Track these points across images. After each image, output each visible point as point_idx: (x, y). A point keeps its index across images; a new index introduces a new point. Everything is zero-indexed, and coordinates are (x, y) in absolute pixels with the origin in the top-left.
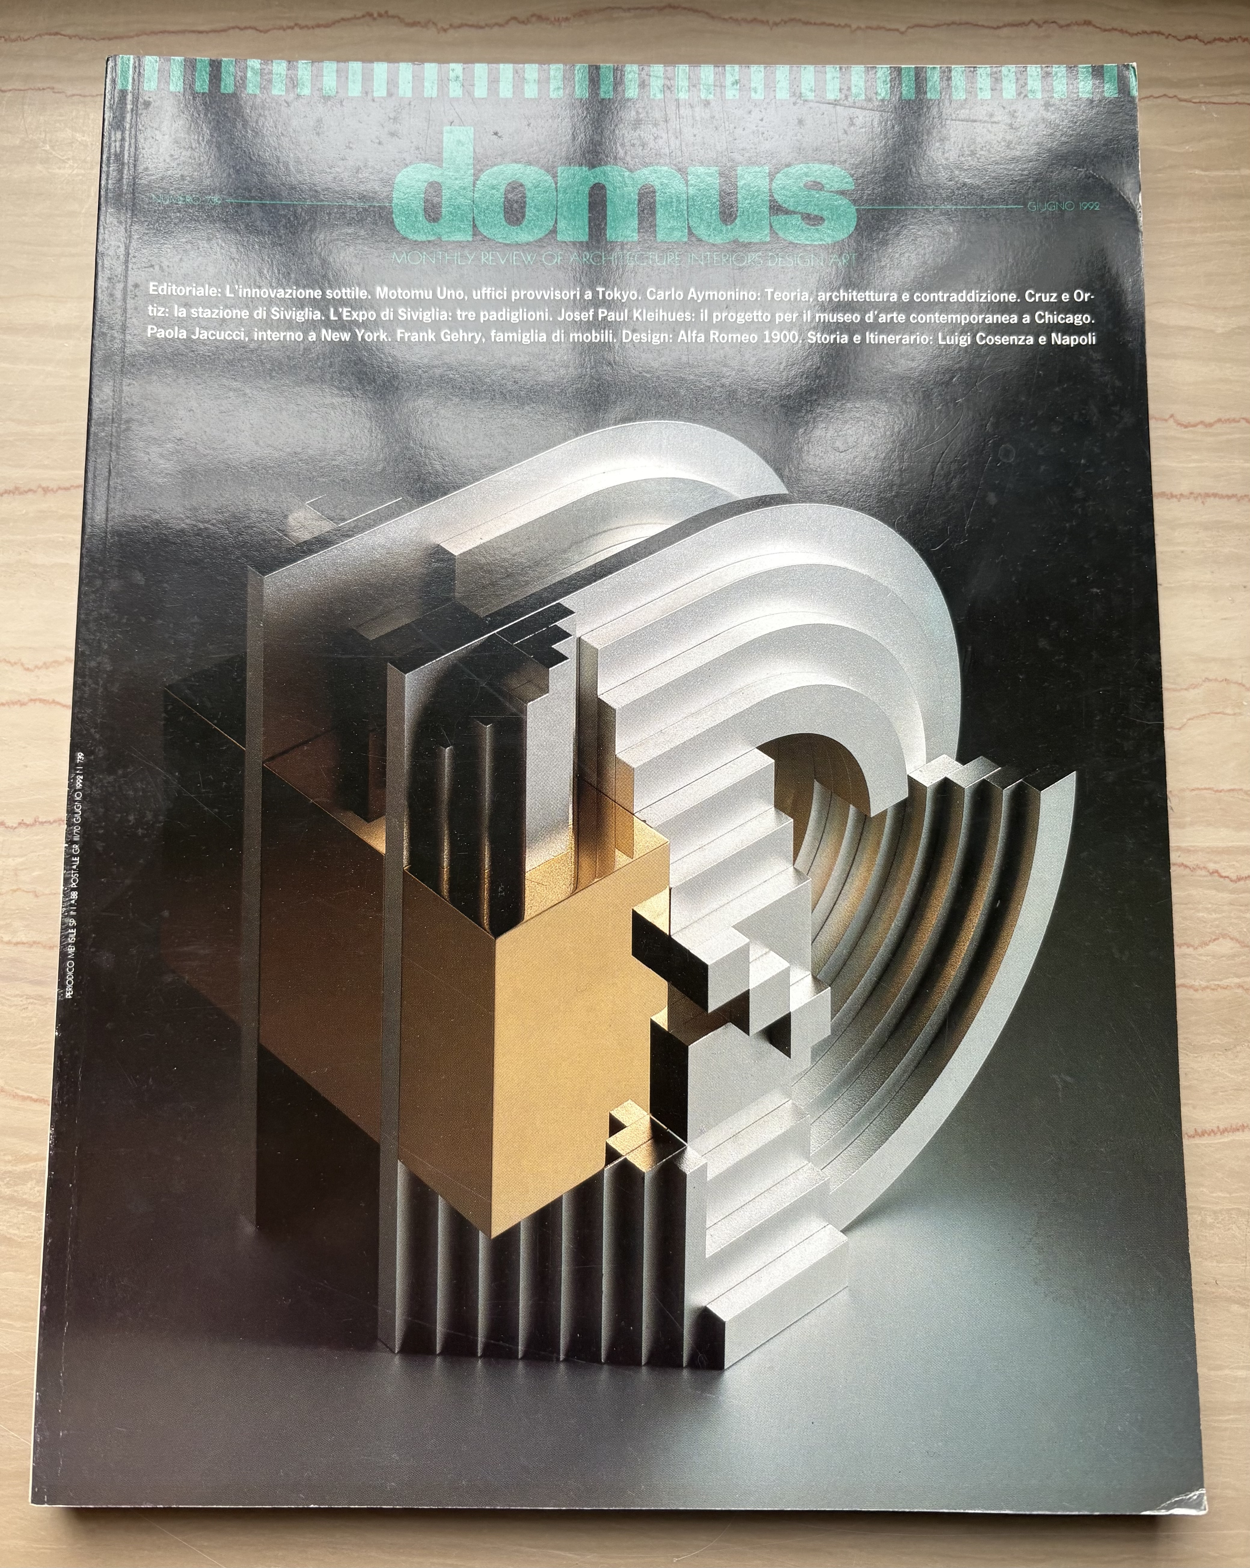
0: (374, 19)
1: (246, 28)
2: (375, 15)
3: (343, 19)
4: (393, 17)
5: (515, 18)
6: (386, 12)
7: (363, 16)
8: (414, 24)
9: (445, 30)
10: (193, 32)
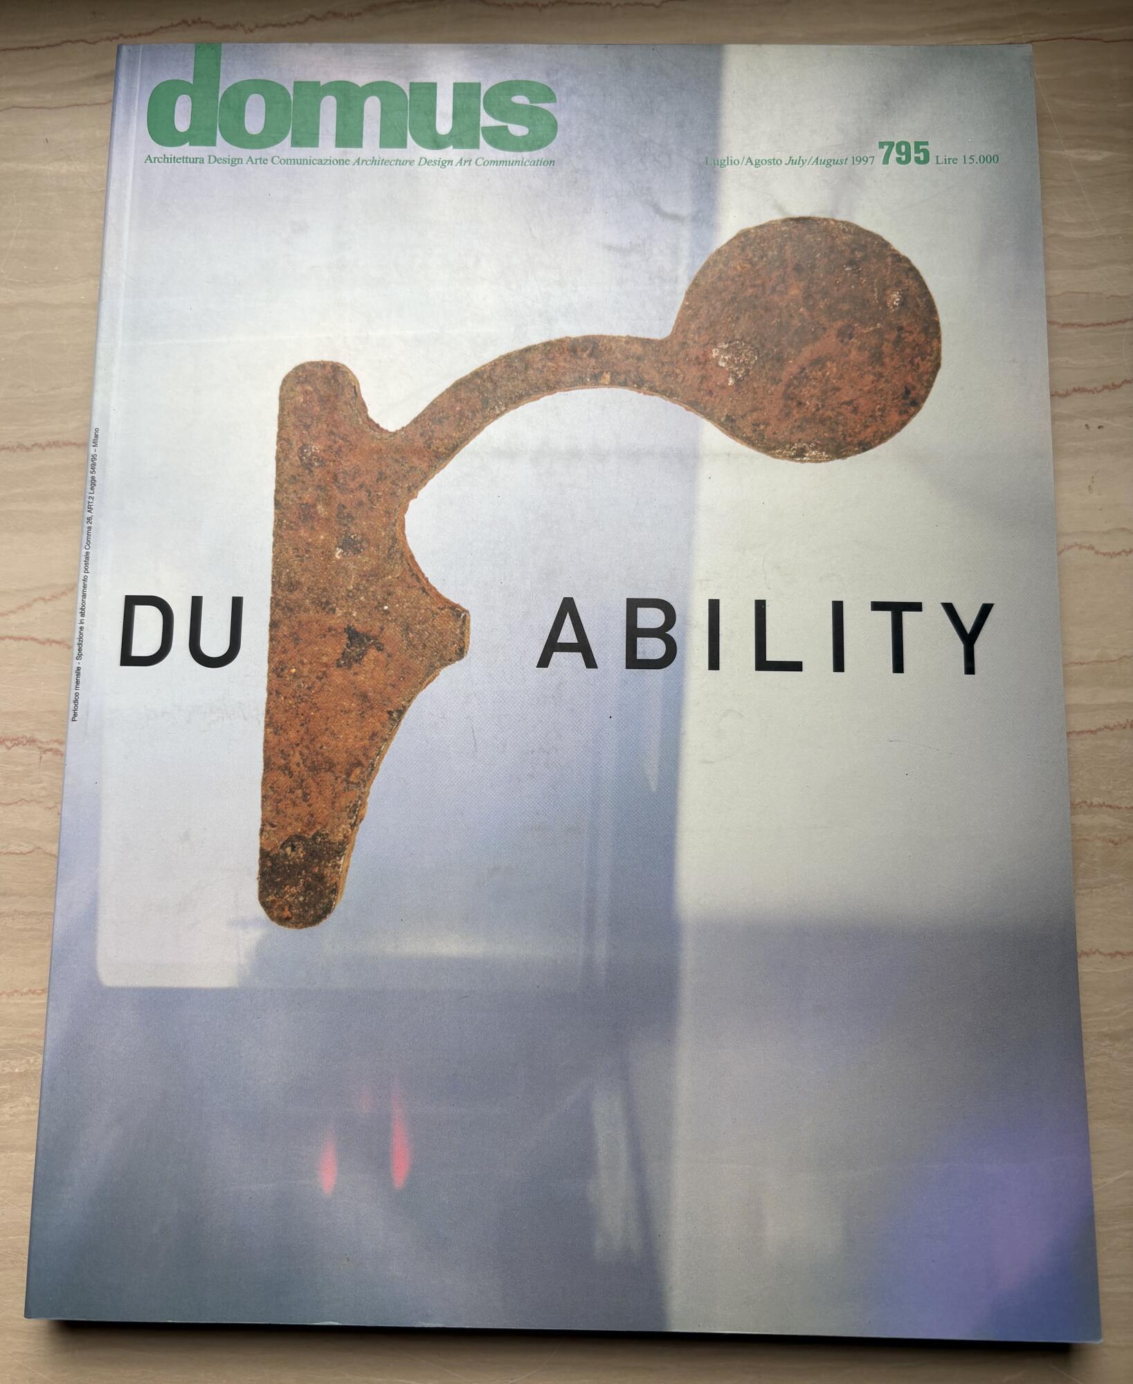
0: (189, 25)
1: (78, 41)
2: (190, 22)
3: (161, 27)
4: (206, 22)
5: (312, 16)
6: (199, 19)
7: (179, 24)
8: (224, 27)
9: (251, 31)
10: (32, 48)
